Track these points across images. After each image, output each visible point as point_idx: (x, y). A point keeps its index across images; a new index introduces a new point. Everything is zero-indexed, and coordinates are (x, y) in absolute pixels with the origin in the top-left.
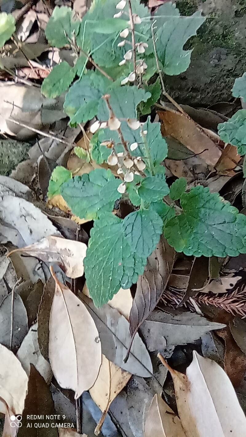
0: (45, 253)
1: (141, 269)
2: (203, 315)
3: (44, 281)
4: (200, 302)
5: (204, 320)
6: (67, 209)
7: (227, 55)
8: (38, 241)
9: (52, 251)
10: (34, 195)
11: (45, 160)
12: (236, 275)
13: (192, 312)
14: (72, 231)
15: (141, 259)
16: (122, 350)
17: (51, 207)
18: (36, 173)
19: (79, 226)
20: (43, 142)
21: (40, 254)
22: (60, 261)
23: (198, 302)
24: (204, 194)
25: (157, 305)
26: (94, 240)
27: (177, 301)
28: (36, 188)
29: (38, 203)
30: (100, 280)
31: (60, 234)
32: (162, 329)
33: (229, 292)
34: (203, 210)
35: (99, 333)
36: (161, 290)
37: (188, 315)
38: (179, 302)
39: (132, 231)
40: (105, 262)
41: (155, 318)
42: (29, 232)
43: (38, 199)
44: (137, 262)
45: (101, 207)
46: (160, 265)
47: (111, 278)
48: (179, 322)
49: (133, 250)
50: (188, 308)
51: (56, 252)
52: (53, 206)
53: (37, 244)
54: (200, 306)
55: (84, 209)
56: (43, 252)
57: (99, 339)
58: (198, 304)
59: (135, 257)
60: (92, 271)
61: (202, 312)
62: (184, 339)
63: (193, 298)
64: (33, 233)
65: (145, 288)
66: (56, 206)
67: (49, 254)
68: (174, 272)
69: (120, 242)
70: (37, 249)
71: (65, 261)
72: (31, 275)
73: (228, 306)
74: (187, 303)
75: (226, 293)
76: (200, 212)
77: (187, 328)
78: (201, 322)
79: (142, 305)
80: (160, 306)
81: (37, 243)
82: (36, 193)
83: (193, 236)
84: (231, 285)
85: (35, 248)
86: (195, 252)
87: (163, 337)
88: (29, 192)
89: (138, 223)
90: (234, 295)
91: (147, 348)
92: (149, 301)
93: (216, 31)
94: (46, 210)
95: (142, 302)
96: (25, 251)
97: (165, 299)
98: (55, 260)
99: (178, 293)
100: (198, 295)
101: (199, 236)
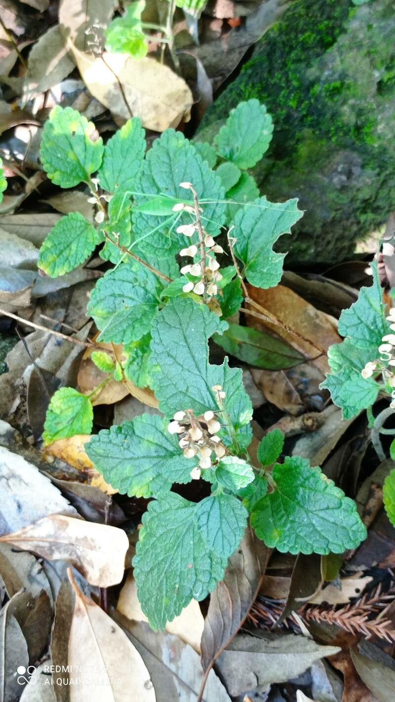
0: (47, 545)
1: (220, 573)
2: (312, 637)
3: (49, 593)
4: (308, 618)
5: (313, 645)
6: (82, 465)
7: (363, 166)
8: (34, 523)
9: (58, 541)
10: (18, 438)
11: (39, 373)
12: (366, 574)
13: (296, 634)
14: (97, 507)
15: (219, 560)
16: (189, 697)
17: (50, 459)
18: (22, 396)
19: (110, 499)
20: (33, 340)
21: (38, 546)
22: (74, 557)
23: (305, 619)
24: (302, 468)
25: (243, 626)
26: (149, 530)
27: (273, 619)
28: (22, 423)
29: (27, 453)
30: (160, 589)
31: (75, 510)
32: (250, 662)
33: (353, 601)
34: (301, 490)
35: (151, 674)
36: (249, 603)
37: (291, 639)
38: (276, 619)
39: (208, 522)
40: (168, 563)
41: (240, 646)
42: (15, 506)
43: (25, 445)
44: (214, 563)
45: (154, 476)
46: (247, 562)
47: (177, 586)
48: (276, 650)
49: (209, 547)
50: (290, 629)
51: (66, 542)
52: (55, 458)
53: (32, 529)
54: (308, 625)
55: (127, 478)
56: (43, 541)
57: (151, 684)
58: (305, 622)
59: (211, 556)
60: (146, 577)
61: (311, 634)
62: (284, 674)
63: (298, 614)
64: (24, 509)
65: (223, 600)
66: (59, 456)
67: (55, 546)
68: (269, 572)
69: (189, 534)
70: (32, 537)
71: (85, 558)
72: (26, 583)
73: (346, 622)
74: (288, 620)
75: (347, 604)
76: (297, 492)
77: (289, 658)
78: (308, 647)
79: (219, 626)
80: (248, 628)
81: (32, 526)
82: (21, 434)
83: (289, 525)
84: (357, 591)
85: (28, 535)
86: (291, 548)
87: (252, 674)
88: (10, 431)
89: (215, 513)
90: (359, 605)
91: (228, 692)
92: (229, 619)
93: (345, 118)
94: (44, 467)
95: (219, 622)
96: (11, 541)
97: (256, 617)
98: (66, 556)
99: (275, 606)
100: (306, 609)
101: (296, 525)
